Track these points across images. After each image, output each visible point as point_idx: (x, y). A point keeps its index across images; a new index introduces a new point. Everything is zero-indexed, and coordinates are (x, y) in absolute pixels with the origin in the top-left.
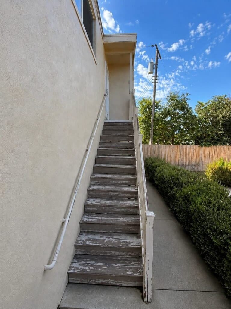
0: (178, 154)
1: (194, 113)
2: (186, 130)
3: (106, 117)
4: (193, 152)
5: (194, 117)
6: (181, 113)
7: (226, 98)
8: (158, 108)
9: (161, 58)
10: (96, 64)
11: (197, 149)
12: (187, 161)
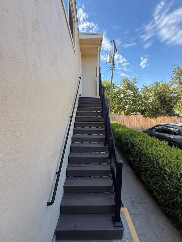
0: (129, 121)
1: (140, 93)
2: (134, 105)
3: (80, 93)
4: (139, 120)
5: (140, 96)
6: (131, 92)
7: (163, 83)
8: (114, 89)
9: (117, 52)
10: (75, 55)
11: (142, 118)
12: (135, 126)
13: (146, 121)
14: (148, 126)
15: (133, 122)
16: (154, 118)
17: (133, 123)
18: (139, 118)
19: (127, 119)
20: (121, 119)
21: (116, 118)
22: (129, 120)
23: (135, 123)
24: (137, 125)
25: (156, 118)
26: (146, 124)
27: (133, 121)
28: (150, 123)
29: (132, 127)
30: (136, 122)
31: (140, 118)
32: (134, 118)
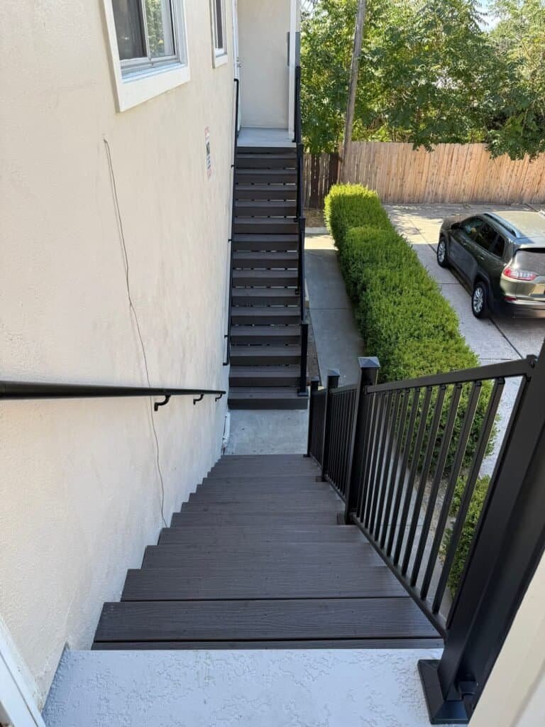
0: (425, 171)
4: (467, 165)
11: (479, 156)
12: (449, 190)
13: (493, 167)
14: (498, 190)
15: (442, 174)
16: (527, 157)
17: (442, 179)
18: (469, 157)
19: (417, 161)
20: (394, 161)
21: (374, 156)
22: (426, 163)
23: (451, 177)
24: (455, 184)
25: (533, 156)
26: (492, 182)
27: (443, 169)
28: (511, 176)
29: (436, 194)
30: (452, 172)
31: (474, 156)
32: (446, 157)
